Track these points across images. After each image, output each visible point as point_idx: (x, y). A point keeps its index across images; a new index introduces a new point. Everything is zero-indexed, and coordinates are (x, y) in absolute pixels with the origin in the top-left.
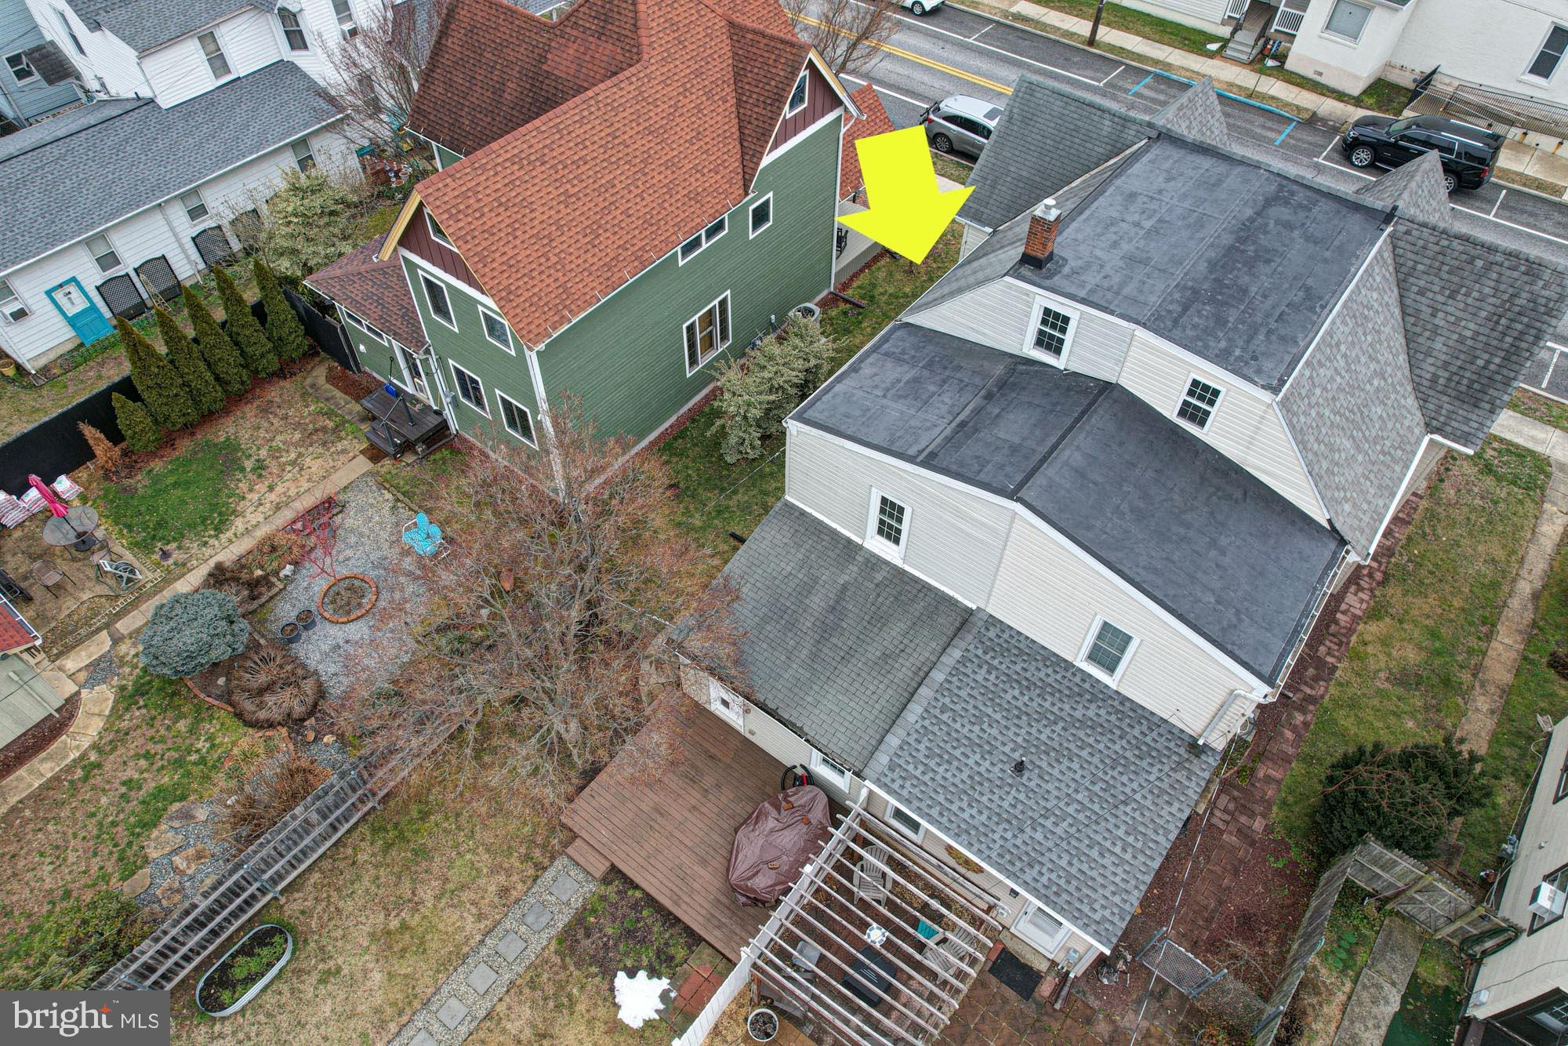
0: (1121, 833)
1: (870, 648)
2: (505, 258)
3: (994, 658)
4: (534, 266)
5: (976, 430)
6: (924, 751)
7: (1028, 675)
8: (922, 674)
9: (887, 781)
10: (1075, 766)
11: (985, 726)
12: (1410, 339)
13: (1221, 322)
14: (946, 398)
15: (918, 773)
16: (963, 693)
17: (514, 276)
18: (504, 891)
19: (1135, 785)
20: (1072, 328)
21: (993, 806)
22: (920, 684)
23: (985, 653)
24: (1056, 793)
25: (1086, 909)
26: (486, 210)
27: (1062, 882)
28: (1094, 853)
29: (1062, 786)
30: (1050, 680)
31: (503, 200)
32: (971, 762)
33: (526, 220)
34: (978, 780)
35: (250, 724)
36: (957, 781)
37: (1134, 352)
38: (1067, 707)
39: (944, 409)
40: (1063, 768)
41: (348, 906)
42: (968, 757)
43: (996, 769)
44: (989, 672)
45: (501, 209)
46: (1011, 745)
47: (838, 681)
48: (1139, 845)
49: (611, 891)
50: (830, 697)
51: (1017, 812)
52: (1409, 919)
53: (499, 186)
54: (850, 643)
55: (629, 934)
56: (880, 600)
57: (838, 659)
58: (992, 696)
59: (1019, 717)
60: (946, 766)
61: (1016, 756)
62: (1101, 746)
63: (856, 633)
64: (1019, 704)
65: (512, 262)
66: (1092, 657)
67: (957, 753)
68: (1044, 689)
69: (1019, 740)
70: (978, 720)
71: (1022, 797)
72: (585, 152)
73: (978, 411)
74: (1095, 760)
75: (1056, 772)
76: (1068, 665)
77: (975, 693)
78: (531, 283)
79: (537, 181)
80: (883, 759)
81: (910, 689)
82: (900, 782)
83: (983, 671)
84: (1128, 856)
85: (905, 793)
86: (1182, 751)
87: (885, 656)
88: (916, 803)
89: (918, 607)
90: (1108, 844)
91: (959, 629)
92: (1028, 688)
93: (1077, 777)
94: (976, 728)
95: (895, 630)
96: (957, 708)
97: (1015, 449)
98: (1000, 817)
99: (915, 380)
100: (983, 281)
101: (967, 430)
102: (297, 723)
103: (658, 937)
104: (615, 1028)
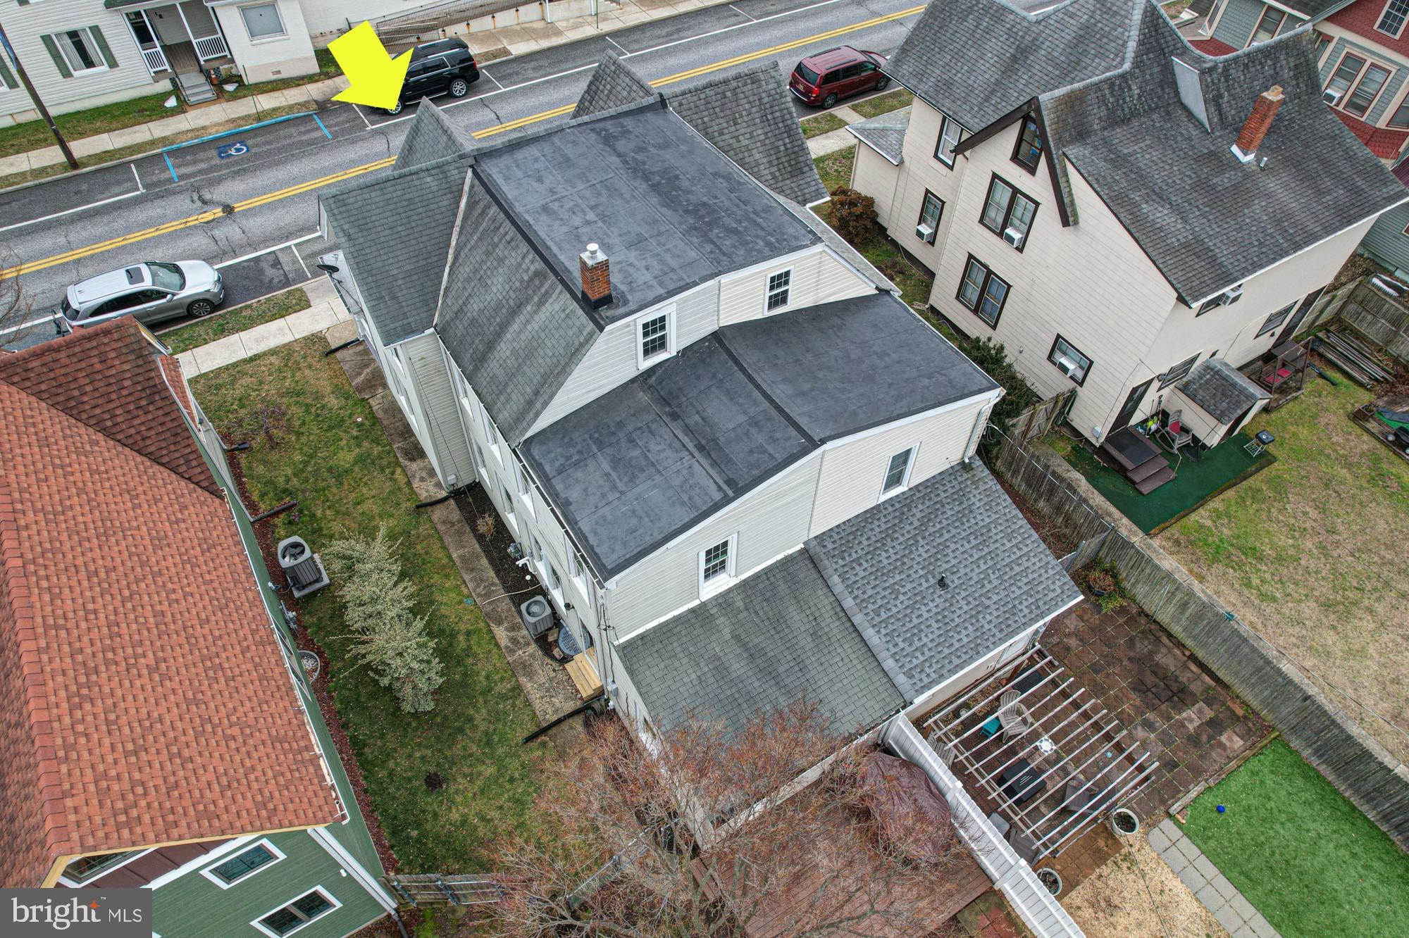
0: (1008, 545)
1: (801, 644)
2: (216, 787)
3: (850, 555)
4: (237, 758)
5: (715, 441)
6: (905, 645)
7: (874, 539)
8: (841, 614)
9: (920, 684)
10: (953, 546)
11: (902, 590)
14: (655, 448)
15: (922, 658)
16: (870, 592)
17: (244, 788)
19: (979, 517)
20: (669, 321)
21: (964, 617)
22: (849, 620)
23: (843, 558)
24: (968, 570)
25: (1052, 595)
26: (137, 776)
27: (1031, 600)
28: (1017, 569)
29: (965, 563)
30: (884, 527)
31: (130, 747)
32: (926, 615)
33: (171, 735)
34: (941, 617)
36: (937, 633)
37: (724, 295)
38: (908, 528)
39: (669, 453)
40: (952, 555)
42: (921, 615)
43: (938, 600)
44: (860, 565)
45: (143, 755)
46: (923, 580)
47: (820, 683)
48: (1020, 538)
50: (831, 698)
51: (974, 603)
52: (1032, 441)
53: (107, 742)
54: (789, 658)
56: (761, 613)
57: (800, 674)
58: (880, 573)
59: (904, 563)
60: (923, 635)
61: (932, 581)
62: (945, 522)
63: (783, 648)
64: (894, 557)
65: (224, 781)
67: (916, 621)
68: (889, 534)
69: (921, 572)
70: (895, 593)
71: (964, 594)
72: (102, 616)
73: (688, 430)
74: (954, 531)
75: (954, 562)
76: (877, 507)
77: (873, 583)
78: (259, 773)
79: (119, 693)
81: (851, 629)
82: (923, 676)
83: (857, 568)
84: (1025, 550)
85: (934, 676)
86: (966, 476)
87: (814, 634)
88: (944, 672)
90: (1014, 557)
91: (816, 566)
92: (884, 545)
93: (962, 549)
94: (901, 597)
95: (794, 617)
96: (880, 602)
97: (754, 423)
98: (974, 617)
99: (615, 462)
100: (576, 352)
101: (709, 447)
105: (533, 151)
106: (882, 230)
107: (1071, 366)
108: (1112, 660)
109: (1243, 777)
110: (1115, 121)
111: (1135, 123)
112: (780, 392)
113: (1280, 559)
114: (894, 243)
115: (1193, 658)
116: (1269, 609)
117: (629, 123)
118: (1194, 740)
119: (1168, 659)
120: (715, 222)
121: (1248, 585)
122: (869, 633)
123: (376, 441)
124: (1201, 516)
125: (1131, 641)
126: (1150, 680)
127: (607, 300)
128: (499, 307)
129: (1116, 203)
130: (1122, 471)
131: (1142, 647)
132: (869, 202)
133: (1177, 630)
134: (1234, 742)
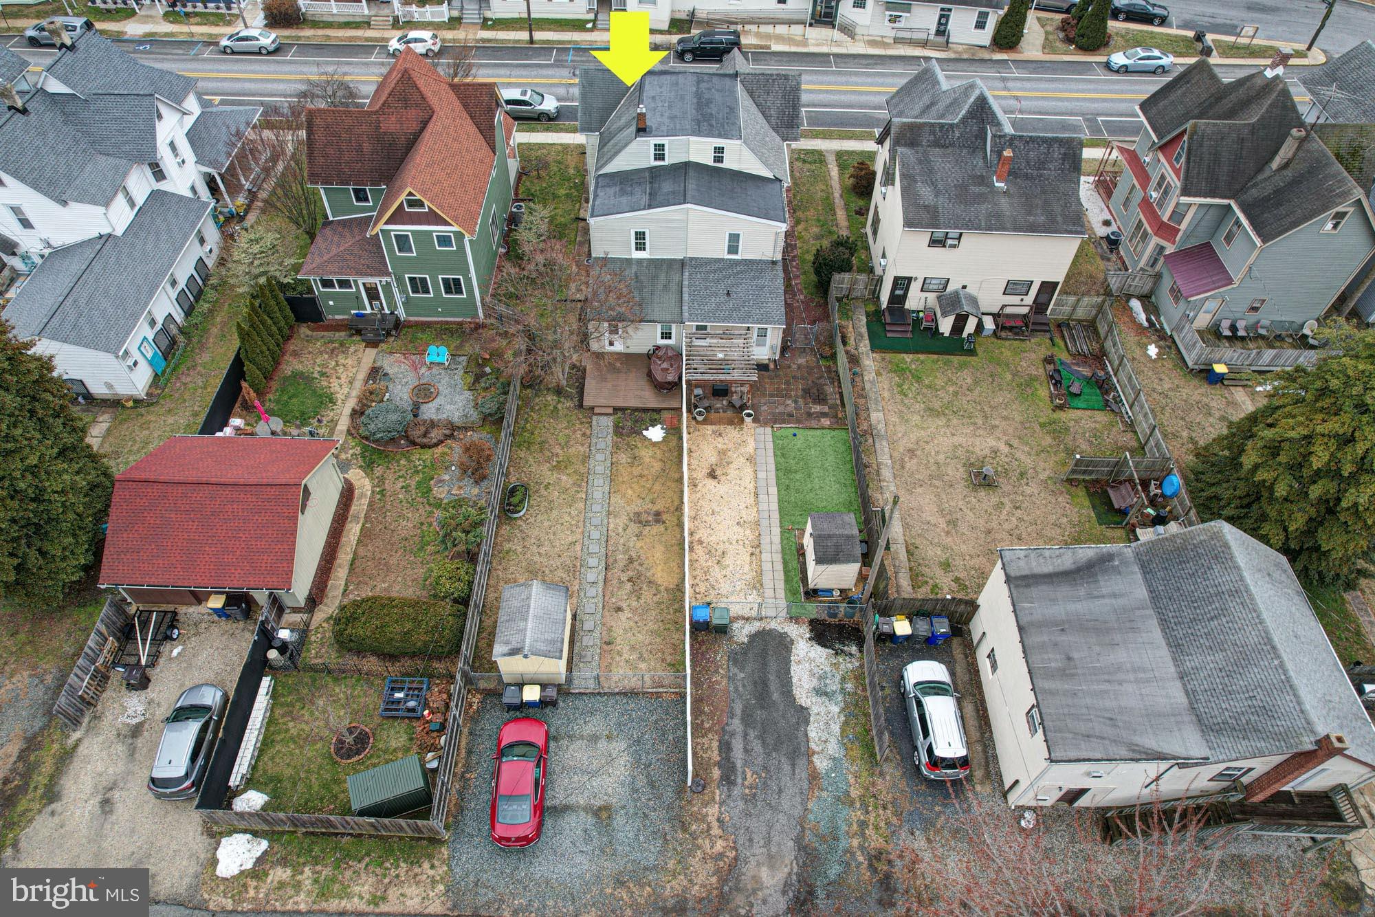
0: (768, 295)
1: (658, 287)
3: (699, 269)
5: (656, 192)
6: (697, 306)
7: (713, 268)
8: (680, 285)
9: (692, 319)
10: (744, 285)
11: (710, 289)
12: (763, 113)
13: (711, 126)
14: (637, 190)
15: (699, 312)
16: (697, 284)
18: (584, 435)
19: (764, 281)
20: (666, 148)
21: (728, 309)
22: (682, 288)
23: (695, 269)
24: (743, 295)
25: (772, 319)
27: (761, 317)
28: (765, 305)
29: (744, 292)
30: (721, 266)
32: (713, 301)
35: (430, 447)
36: (713, 308)
37: (692, 146)
38: (730, 272)
39: (640, 193)
40: (741, 288)
41: (533, 469)
42: (711, 300)
43: (722, 299)
44: (701, 274)
46: (722, 290)
47: (655, 301)
48: (775, 296)
49: (619, 414)
50: (656, 307)
51: (736, 306)
52: (857, 298)
54: (650, 289)
55: (636, 421)
56: (651, 271)
57: (650, 295)
58: (706, 280)
59: (718, 281)
60: (706, 306)
61: (725, 292)
62: (747, 276)
63: (650, 285)
64: (716, 278)
66: (729, 252)
67: (707, 301)
68: (721, 270)
69: (723, 287)
70: (706, 289)
71: (734, 301)
73: (651, 188)
74: (748, 281)
75: (739, 290)
76: (723, 259)
77: (700, 282)
80: (686, 314)
81: (680, 291)
82: (696, 318)
83: (699, 274)
84: (774, 300)
85: (699, 320)
86: (771, 266)
87: (665, 286)
89: (665, 267)
90: (767, 300)
91: (683, 266)
92: (716, 272)
93: (746, 288)
94: (708, 291)
95: (662, 279)
96: (698, 289)
97: (673, 192)
98: (733, 311)
99: (621, 189)
101: (652, 195)
102: (451, 436)
103: (646, 416)
104: (655, 444)
107: (883, 263)
108: (805, 379)
109: (817, 432)
110: (936, 144)
111: (950, 150)
112: (690, 187)
113: (929, 387)
115: (841, 394)
116: (898, 397)
118: (809, 414)
119: (829, 389)
120: (708, 120)
121: (900, 386)
122: (686, 297)
124: (908, 358)
125: (820, 377)
127: (642, 129)
128: (618, 128)
130: (885, 323)
131: (823, 381)
133: (844, 382)
134: (826, 422)
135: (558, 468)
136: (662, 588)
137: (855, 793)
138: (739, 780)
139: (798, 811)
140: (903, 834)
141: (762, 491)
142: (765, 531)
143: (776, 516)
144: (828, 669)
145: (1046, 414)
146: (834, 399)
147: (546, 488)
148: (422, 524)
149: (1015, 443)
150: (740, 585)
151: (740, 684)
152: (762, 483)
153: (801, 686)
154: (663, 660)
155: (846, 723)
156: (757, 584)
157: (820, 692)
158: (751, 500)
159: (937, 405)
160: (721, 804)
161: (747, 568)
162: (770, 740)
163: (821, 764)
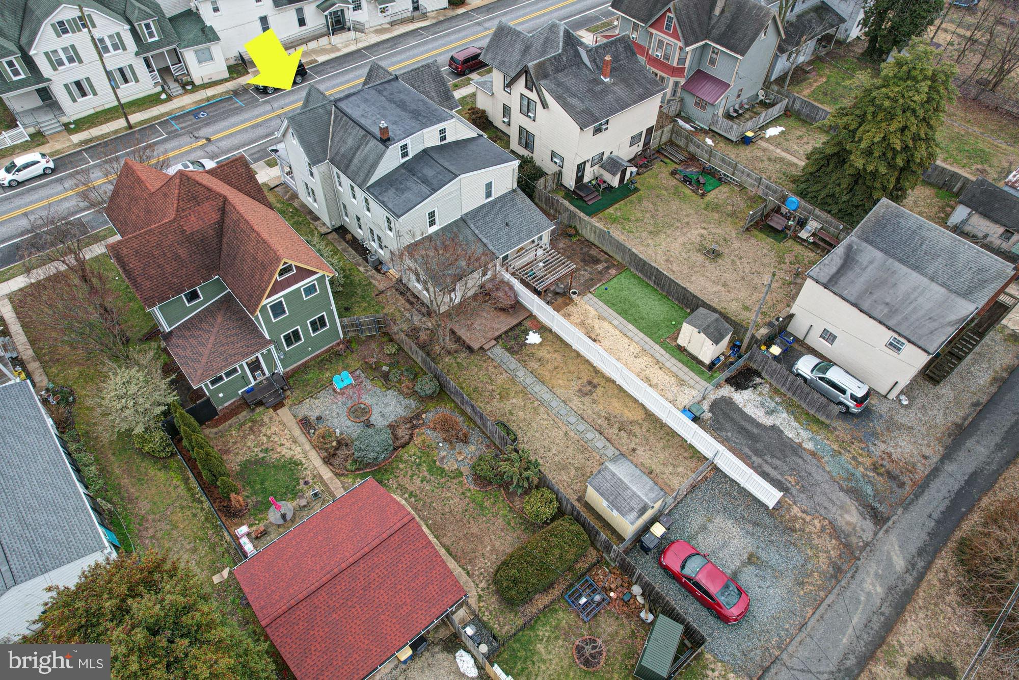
0: (529, 213)
3: (476, 218)
5: (427, 179)
6: (496, 243)
7: (483, 213)
8: (475, 235)
11: (494, 228)
14: (409, 184)
15: (502, 246)
16: (484, 229)
18: (495, 367)
19: (519, 205)
20: (408, 146)
21: (515, 234)
22: (478, 236)
23: (474, 219)
24: (516, 221)
25: (544, 226)
28: (533, 220)
29: (515, 219)
30: (486, 210)
32: (502, 234)
34: (507, 234)
35: (408, 443)
36: (506, 239)
37: (424, 137)
38: (495, 210)
39: (413, 184)
40: (510, 217)
43: (506, 230)
46: (501, 224)
48: (533, 211)
49: (501, 342)
51: (518, 230)
55: (515, 338)
56: (449, 236)
58: (487, 223)
59: (494, 220)
60: (502, 240)
61: (504, 224)
62: (507, 208)
64: (491, 218)
66: (487, 197)
67: (499, 236)
68: (489, 212)
69: (500, 222)
71: (515, 227)
74: (511, 210)
75: (511, 219)
76: (485, 205)
77: (484, 226)
80: (495, 252)
81: (478, 239)
82: (502, 250)
83: (479, 222)
84: (535, 214)
85: (506, 250)
86: (514, 193)
87: (466, 241)
88: (509, 249)
89: (455, 229)
90: (531, 216)
91: (465, 222)
92: (487, 215)
93: (513, 215)
94: (494, 230)
95: (459, 236)
96: (487, 231)
97: (438, 173)
98: (518, 234)
99: (397, 189)
100: (380, 156)
101: (425, 181)
102: (413, 427)
103: (517, 332)
104: (541, 344)
105: (354, 98)
106: (491, 123)
107: (558, 161)
108: (575, 254)
109: (615, 280)
110: (558, 70)
111: (566, 71)
112: (446, 164)
113: (637, 221)
114: (496, 128)
115: (602, 251)
116: (631, 235)
117: (386, 86)
118: (600, 273)
119: (594, 252)
120: (419, 115)
121: (624, 229)
122: (484, 240)
123: (300, 216)
124: (611, 210)
125: (582, 249)
126: (587, 258)
127: (388, 139)
128: (351, 149)
129: (558, 98)
130: (582, 197)
131: (585, 250)
132: (484, 112)
133: (596, 242)
134: (613, 271)
135: (503, 397)
136: (640, 421)
137: (836, 447)
138: (789, 485)
139: (827, 477)
140: (872, 448)
141: (626, 331)
142: (652, 352)
143: (647, 339)
144: (760, 399)
145: (702, 203)
146: (603, 257)
147: (511, 413)
148: (463, 494)
149: (705, 225)
150: (675, 389)
151: (734, 439)
152: (621, 327)
153: (759, 417)
154: (685, 458)
155: (796, 418)
156: (682, 383)
157: (770, 412)
158: (627, 340)
159: (651, 228)
160: (795, 503)
161: (667, 377)
162: (779, 455)
163: (809, 446)
